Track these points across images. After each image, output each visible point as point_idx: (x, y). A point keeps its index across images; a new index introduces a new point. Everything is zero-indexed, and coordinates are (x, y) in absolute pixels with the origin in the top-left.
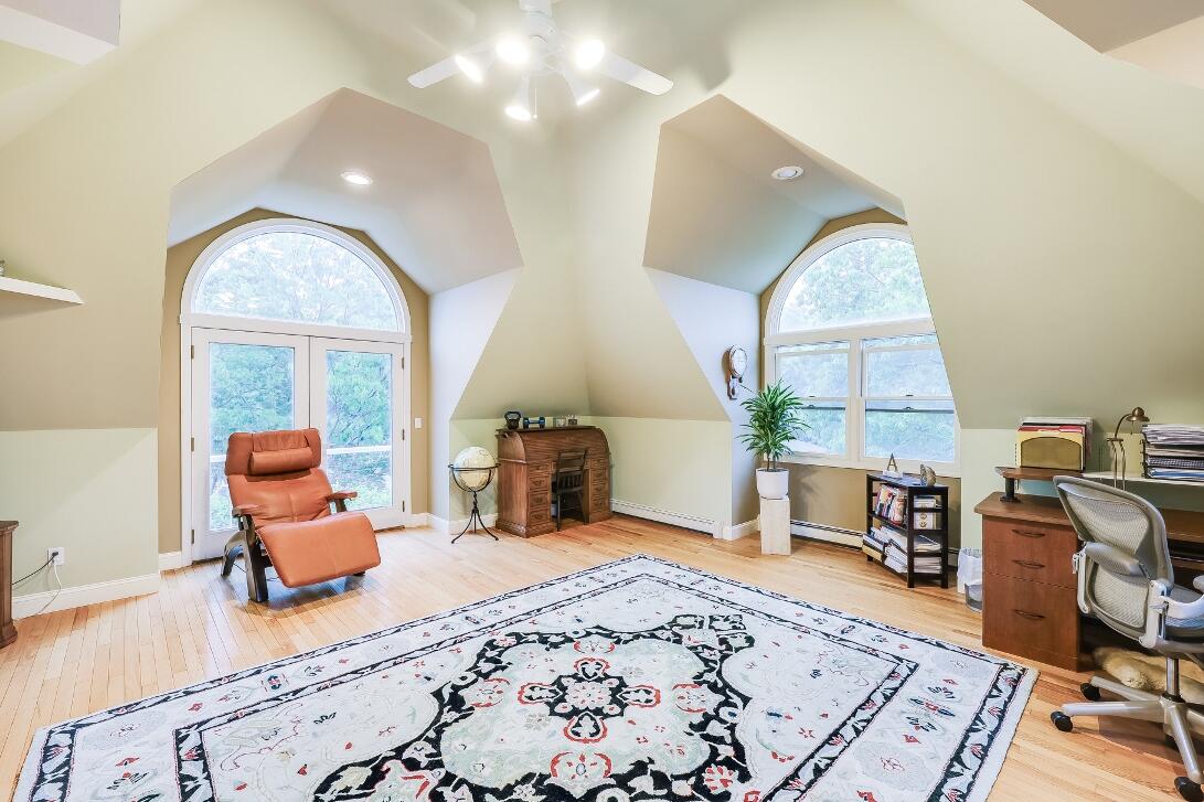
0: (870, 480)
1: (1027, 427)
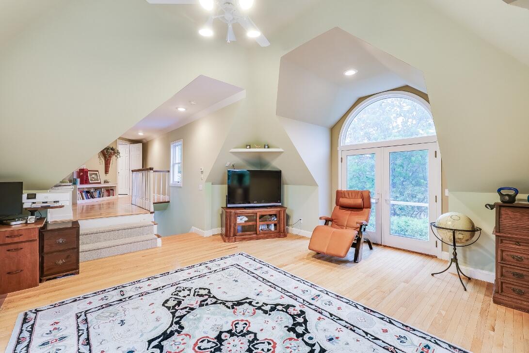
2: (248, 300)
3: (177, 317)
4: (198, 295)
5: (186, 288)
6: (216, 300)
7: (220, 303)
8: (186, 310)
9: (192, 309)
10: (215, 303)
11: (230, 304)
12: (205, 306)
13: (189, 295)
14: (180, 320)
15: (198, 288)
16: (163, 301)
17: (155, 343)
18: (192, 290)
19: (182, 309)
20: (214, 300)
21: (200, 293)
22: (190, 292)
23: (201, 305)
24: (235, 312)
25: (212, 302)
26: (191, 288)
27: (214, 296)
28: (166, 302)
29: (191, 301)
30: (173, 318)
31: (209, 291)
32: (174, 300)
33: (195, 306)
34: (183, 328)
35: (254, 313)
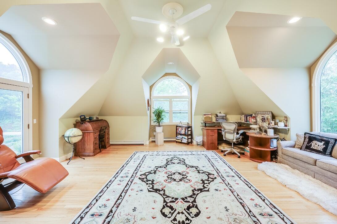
0: (177, 126)
1: (205, 115)
2: (151, 190)
3: (193, 197)
4: (172, 209)
7: (166, 195)
8: (187, 200)
9: (183, 199)
11: (162, 192)
12: (175, 197)
13: (179, 213)
14: (192, 195)
15: (168, 217)
16: (199, 216)
17: (206, 189)
18: (173, 218)
19: (189, 202)
20: (166, 199)
21: (170, 210)
22: (176, 216)
23: (176, 199)
24: (164, 187)
25: (169, 198)
26: (173, 221)
27: (164, 203)
28: (197, 215)
29: (180, 206)
30: (196, 197)
31: (163, 208)
32: (191, 213)
33: (180, 200)
34: (192, 190)
35: (158, 183)
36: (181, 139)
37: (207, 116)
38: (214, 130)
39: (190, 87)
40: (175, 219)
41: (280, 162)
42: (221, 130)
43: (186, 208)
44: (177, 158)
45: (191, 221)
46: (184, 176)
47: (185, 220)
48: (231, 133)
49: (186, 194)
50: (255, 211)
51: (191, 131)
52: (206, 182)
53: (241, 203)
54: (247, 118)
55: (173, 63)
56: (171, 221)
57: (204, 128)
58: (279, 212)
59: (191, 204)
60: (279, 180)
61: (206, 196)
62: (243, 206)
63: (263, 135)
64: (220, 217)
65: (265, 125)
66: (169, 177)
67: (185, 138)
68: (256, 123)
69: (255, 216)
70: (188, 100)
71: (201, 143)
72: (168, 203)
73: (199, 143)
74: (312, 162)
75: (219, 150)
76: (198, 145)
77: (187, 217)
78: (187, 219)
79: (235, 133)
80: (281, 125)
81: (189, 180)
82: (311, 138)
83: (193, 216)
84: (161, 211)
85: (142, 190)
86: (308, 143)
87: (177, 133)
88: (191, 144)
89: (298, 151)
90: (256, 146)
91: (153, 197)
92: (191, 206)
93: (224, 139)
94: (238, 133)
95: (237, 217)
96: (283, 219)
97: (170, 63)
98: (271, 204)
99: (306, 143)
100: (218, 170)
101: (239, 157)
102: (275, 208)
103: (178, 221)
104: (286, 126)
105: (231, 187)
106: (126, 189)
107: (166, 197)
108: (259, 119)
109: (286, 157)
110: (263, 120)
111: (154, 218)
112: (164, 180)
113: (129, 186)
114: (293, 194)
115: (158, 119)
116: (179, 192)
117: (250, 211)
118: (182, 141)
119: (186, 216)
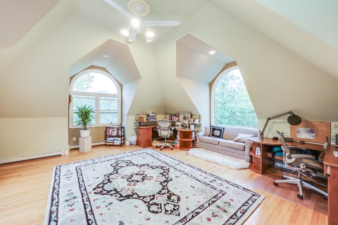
0: (106, 128)
1: (138, 115)
2: (122, 198)
3: (165, 189)
4: (158, 205)
5: (170, 214)
6: (144, 200)
7: (141, 197)
8: (163, 193)
9: (158, 193)
10: (144, 197)
11: (135, 196)
12: (151, 195)
13: (165, 205)
14: (163, 188)
15: (160, 212)
16: (181, 200)
17: (169, 179)
18: (164, 211)
19: (165, 193)
20: (145, 199)
21: (156, 206)
22: (165, 208)
23: (154, 196)
24: (133, 191)
25: (146, 198)
26: (166, 213)
27: (145, 204)
28: (179, 199)
29: (161, 199)
30: (167, 188)
31: (149, 209)
32: (174, 200)
33: (157, 195)
34: (160, 184)
35: (122, 189)
36: (113, 142)
37: (140, 116)
38: (149, 129)
39: (121, 86)
40: (166, 211)
41: (198, 147)
42: (156, 128)
43: (167, 199)
44: (121, 162)
45: (178, 205)
46: (143, 175)
47: (174, 208)
48: (166, 130)
49: (158, 189)
50: (207, 181)
51: (124, 131)
52: (165, 174)
53: (197, 180)
54: (171, 117)
55: (109, 57)
56: (165, 213)
57: (139, 127)
58: (217, 177)
59: (168, 194)
60: (204, 159)
61: (173, 184)
62: (199, 181)
63: (187, 130)
64: (193, 193)
65: (186, 122)
66: (129, 180)
67: (117, 140)
68: (179, 121)
69: (209, 184)
70: (117, 99)
71: (135, 143)
72: (149, 202)
73: (133, 143)
74: (217, 143)
75: (153, 147)
76: (131, 145)
77: (174, 205)
78: (175, 206)
79: (169, 130)
80: (197, 122)
81: (151, 177)
82: (214, 129)
83: (177, 201)
84: (150, 211)
85: (111, 203)
86: (213, 132)
87: (106, 135)
88: (124, 145)
89: (208, 138)
90: (183, 138)
91: (130, 203)
92: (169, 195)
93: (160, 136)
94: (171, 130)
95: (201, 189)
96: (221, 180)
97: (106, 57)
98: (210, 174)
99: (211, 132)
100: (165, 162)
101: (172, 149)
102: (214, 175)
103: (169, 210)
104: (199, 122)
105: (183, 171)
106: (88, 210)
107: (143, 198)
108: (181, 118)
109: (202, 143)
110: (185, 118)
111: (148, 220)
112: (128, 185)
113: (90, 206)
114: (215, 165)
115: (83, 121)
116: (150, 189)
117: (205, 183)
118: (113, 143)
119: (172, 204)
